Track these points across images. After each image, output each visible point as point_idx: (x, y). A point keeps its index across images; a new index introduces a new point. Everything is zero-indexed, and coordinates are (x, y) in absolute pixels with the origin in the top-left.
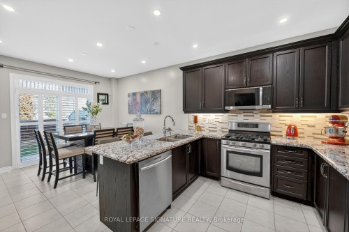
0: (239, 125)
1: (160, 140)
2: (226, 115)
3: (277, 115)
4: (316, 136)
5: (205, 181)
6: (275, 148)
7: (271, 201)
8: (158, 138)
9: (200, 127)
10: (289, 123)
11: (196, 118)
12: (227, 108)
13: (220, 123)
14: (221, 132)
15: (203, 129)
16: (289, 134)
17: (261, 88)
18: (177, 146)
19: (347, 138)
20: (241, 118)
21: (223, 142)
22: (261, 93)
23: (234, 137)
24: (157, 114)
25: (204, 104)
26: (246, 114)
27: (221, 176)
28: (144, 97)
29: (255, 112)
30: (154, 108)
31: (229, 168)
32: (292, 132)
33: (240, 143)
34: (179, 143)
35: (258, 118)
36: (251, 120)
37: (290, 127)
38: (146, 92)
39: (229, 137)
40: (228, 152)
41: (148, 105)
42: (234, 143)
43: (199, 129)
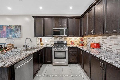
0: (58, 42)
1: (24, 50)
2: (53, 38)
3: (68, 38)
4: (77, 44)
5: (46, 65)
6: (69, 48)
7: (69, 66)
8: (23, 50)
9: (42, 43)
10: (71, 40)
11: (41, 39)
12: (54, 35)
13: (50, 41)
14: (51, 45)
15: (43, 44)
16: (72, 44)
17: (65, 29)
18: (35, 52)
19: (83, 44)
20: (58, 39)
21: (53, 48)
22: (65, 30)
23: (56, 46)
24: (18, 38)
25: (45, 33)
26: (59, 38)
27: (52, 62)
28: (9, 28)
29: (62, 37)
30: (17, 35)
31: (55, 58)
32: (72, 43)
33: (59, 48)
34: (36, 50)
35: (63, 39)
36: (61, 40)
37: (72, 42)
38: (11, 26)
39: (55, 46)
40: (55, 52)
41: (13, 33)
42: (57, 48)
43: (42, 44)
